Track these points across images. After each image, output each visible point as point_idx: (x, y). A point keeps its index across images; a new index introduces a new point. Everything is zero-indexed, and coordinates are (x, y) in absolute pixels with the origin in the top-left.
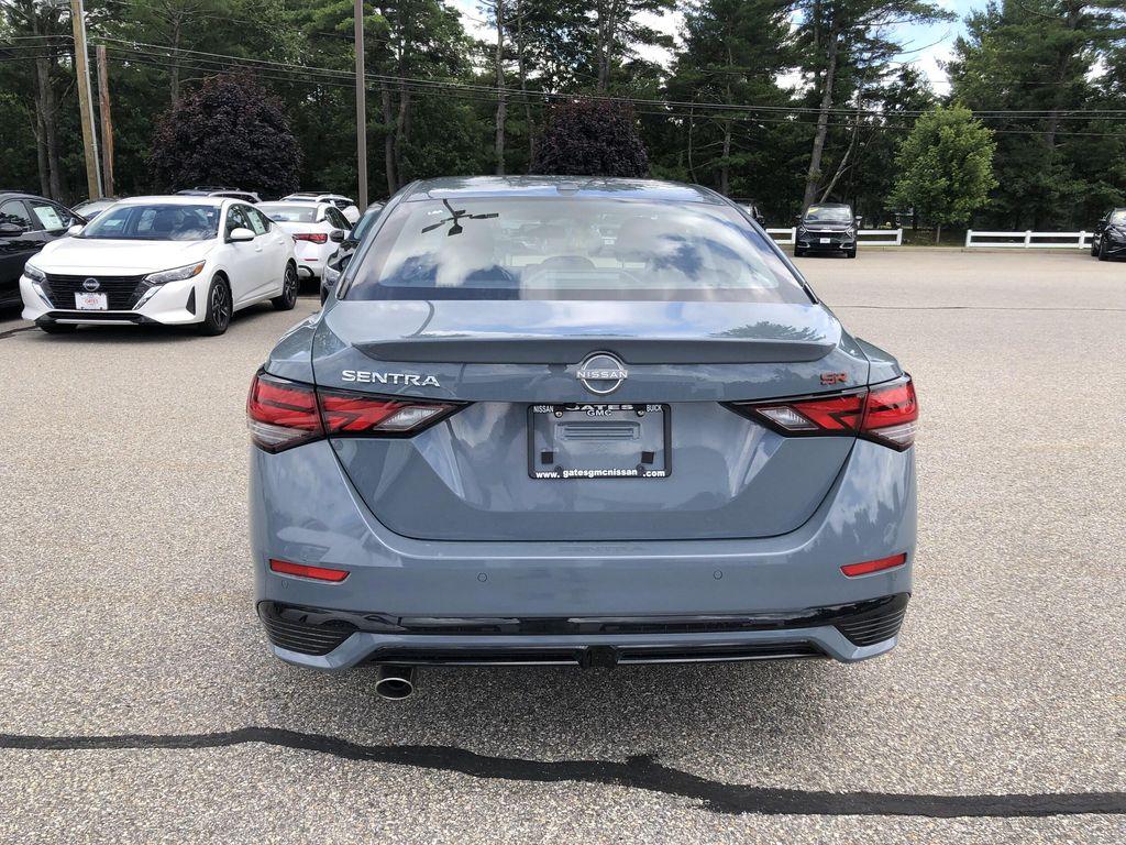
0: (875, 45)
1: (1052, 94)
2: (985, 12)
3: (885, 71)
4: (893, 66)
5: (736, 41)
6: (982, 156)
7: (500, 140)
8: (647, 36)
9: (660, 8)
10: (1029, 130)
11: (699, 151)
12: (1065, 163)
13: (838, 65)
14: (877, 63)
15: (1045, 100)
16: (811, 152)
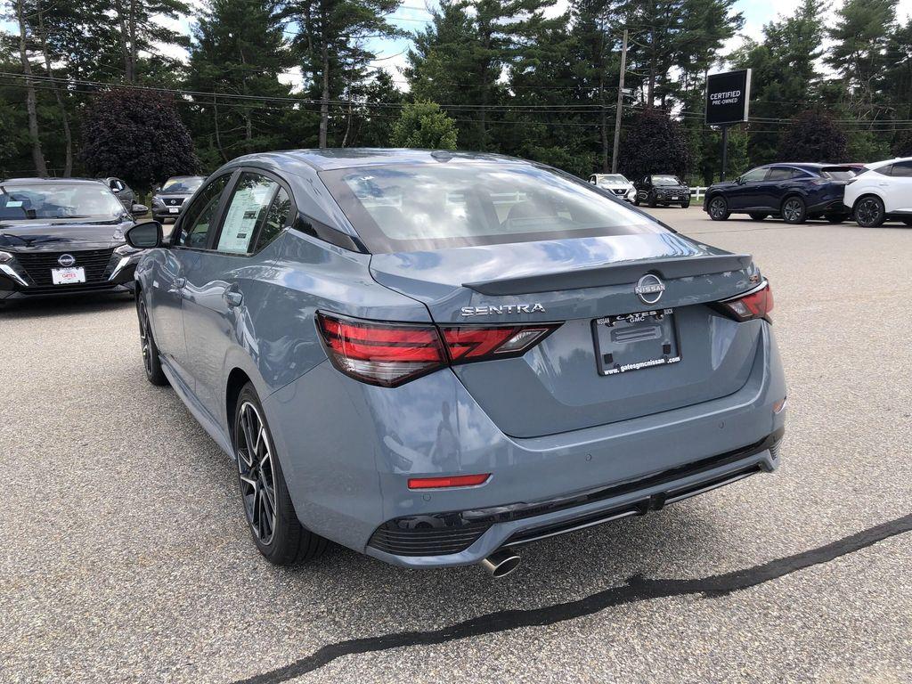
0: (355, 53)
1: (480, 93)
2: (425, 33)
3: (364, 73)
4: (370, 70)
5: (247, 44)
6: (450, 139)
7: (34, 123)
8: (166, 36)
9: (175, 12)
10: (469, 120)
11: (225, 134)
12: (495, 143)
13: (331, 67)
14: (358, 67)
15: (475, 98)
16: (318, 134)
